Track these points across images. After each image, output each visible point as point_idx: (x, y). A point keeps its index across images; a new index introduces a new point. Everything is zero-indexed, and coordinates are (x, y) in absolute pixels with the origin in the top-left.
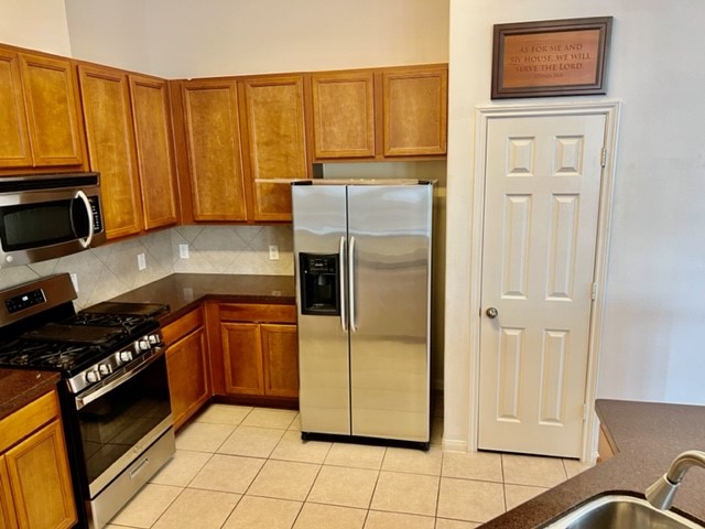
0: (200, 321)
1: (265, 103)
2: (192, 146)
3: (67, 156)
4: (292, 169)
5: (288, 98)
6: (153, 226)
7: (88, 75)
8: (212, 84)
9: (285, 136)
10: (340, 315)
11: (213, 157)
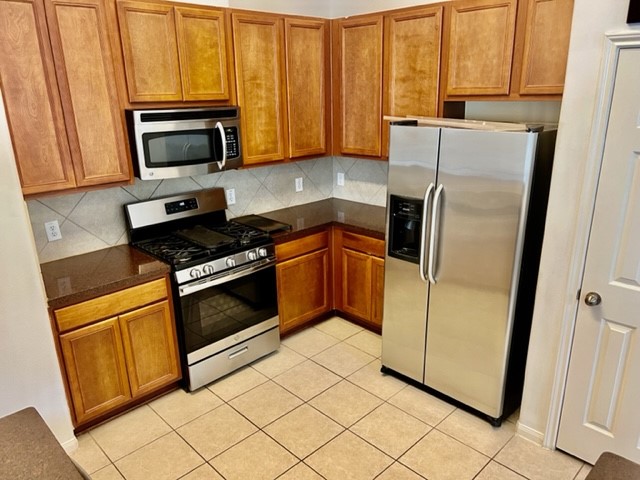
0: (326, 243)
1: (406, 37)
2: (344, 82)
3: (215, 92)
4: (423, 106)
5: (427, 31)
6: (297, 155)
7: (241, 21)
8: (362, 21)
9: (421, 72)
10: (419, 263)
11: (358, 93)
